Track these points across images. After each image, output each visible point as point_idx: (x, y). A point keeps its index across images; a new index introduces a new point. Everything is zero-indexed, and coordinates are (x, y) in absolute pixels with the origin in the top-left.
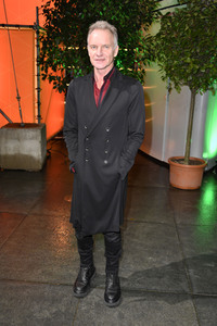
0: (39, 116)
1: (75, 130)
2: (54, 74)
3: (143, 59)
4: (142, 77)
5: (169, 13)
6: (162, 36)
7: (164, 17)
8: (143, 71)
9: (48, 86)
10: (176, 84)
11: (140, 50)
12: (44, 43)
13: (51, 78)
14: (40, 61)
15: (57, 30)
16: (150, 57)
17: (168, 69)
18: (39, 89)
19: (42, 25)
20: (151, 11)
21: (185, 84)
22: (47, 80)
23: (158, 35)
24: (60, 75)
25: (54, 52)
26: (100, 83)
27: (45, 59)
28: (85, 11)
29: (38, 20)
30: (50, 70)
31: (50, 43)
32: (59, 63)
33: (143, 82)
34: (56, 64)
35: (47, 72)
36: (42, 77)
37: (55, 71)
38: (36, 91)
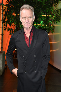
0: (2, 48)
2: (10, 28)
4: (53, 29)
8: (54, 26)
9: (7, 33)
11: (52, 16)
12: (6, 13)
13: (9, 30)
14: (3, 21)
15: (12, 6)
18: (2, 34)
19: (4, 4)
24: (13, 28)
25: (10, 17)
27: (6, 20)
31: (9, 13)
32: (13, 22)
33: (53, 31)
34: (11, 23)
35: (6, 26)
36: (4, 29)
37: (11, 26)
38: (1, 35)
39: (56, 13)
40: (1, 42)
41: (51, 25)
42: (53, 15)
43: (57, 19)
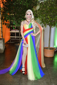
0: (2, 36)
5: (42, 2)
6: (40, 10)
7: (41, 4)
9: (5, 27)
10: (45, 25)
12: (3, 13)
13: (6, 24)
15: (7, 9)
16: (36, 17)
17: (42, 20)
19: (2, 7)
20: (37, 2)
21: (48, 25)
22: (4, 25)
23: (39, 9)
25: (6, 16)
27: (3, 18)
28: (15, 2)
30: (5, 21)
31: (5, 13)
34: (7, 20)
35: (4, 22)
36: (2, 24)
37: (7, 22)
38: (1, 28)
40: (1, 32)
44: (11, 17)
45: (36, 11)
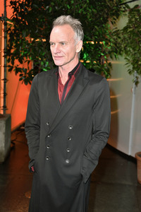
0: (5, 107)
1: (37, 126)
2: (21, 66)
3: (110, 52)
4: (108, 71)
5: (137, 6)
6: (129, 30)
8: (110, 64)
9: (14, 78)
11: (107, 44)
12: (11, 35)
13: (18, 70)
14: (7, 52)
15: (24, 22)
16: (117, 50)
17: (135, 62)
18: (5, 80)
19: (9, 17)
22: (13, 72)
23: (125, 29)
24: (26, 67)
25: (21, 44)
26: (64, 78)
27: (12, 51)
28: (52, 4)
29: (5, 11)
30: (17, 62)
31: (18, 36)
32: (26, 55)
33: (109, 74)
34: (23, 56)
35: (13, 63)
36: (8, 68)
37: (21, 62)
38: (3, 82)
39: (115, 37)
41: (105, 62)
42: (108, 41)
43: (116, 49)
44: (34, 50)
45: (117, 33)
